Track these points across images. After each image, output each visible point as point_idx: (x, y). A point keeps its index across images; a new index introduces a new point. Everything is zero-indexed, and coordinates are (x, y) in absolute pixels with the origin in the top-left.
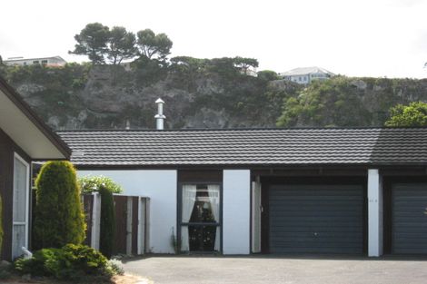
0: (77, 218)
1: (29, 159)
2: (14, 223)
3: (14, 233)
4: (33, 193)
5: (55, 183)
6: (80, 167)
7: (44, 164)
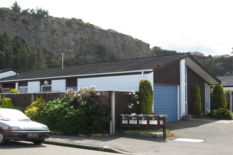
0: (224, 101)
1: (209, 85)
2: (206, 102)
3: (206, 105)
4: (211, 94)
5: (217, 91)
6: (224, 86)
7: (214, 86)
